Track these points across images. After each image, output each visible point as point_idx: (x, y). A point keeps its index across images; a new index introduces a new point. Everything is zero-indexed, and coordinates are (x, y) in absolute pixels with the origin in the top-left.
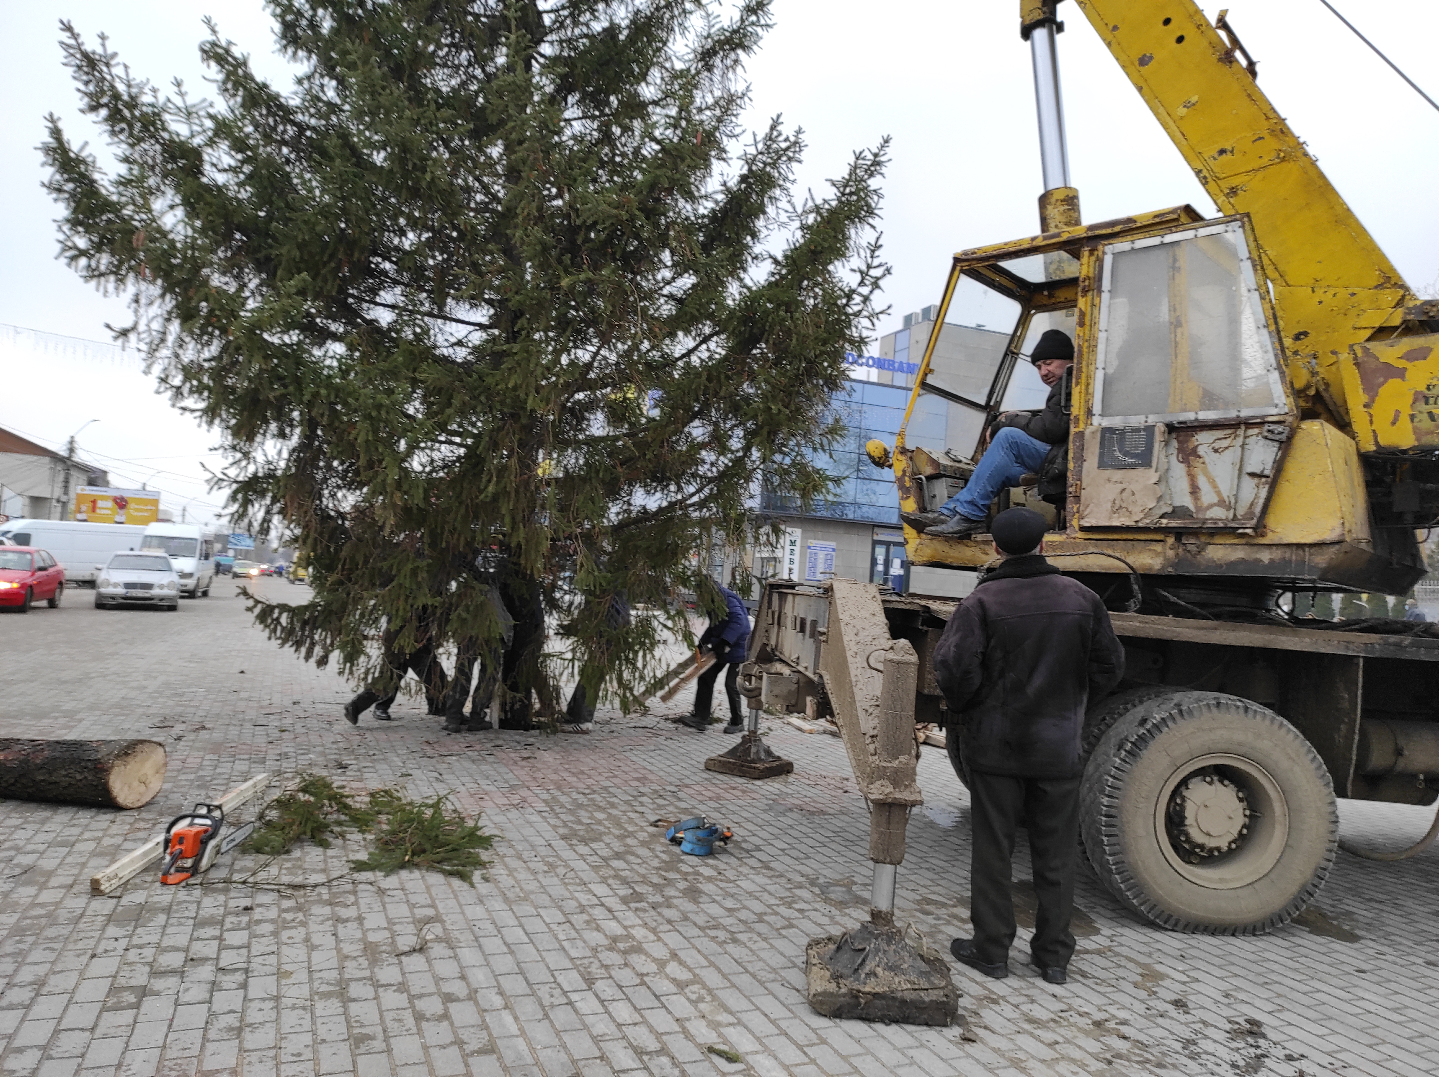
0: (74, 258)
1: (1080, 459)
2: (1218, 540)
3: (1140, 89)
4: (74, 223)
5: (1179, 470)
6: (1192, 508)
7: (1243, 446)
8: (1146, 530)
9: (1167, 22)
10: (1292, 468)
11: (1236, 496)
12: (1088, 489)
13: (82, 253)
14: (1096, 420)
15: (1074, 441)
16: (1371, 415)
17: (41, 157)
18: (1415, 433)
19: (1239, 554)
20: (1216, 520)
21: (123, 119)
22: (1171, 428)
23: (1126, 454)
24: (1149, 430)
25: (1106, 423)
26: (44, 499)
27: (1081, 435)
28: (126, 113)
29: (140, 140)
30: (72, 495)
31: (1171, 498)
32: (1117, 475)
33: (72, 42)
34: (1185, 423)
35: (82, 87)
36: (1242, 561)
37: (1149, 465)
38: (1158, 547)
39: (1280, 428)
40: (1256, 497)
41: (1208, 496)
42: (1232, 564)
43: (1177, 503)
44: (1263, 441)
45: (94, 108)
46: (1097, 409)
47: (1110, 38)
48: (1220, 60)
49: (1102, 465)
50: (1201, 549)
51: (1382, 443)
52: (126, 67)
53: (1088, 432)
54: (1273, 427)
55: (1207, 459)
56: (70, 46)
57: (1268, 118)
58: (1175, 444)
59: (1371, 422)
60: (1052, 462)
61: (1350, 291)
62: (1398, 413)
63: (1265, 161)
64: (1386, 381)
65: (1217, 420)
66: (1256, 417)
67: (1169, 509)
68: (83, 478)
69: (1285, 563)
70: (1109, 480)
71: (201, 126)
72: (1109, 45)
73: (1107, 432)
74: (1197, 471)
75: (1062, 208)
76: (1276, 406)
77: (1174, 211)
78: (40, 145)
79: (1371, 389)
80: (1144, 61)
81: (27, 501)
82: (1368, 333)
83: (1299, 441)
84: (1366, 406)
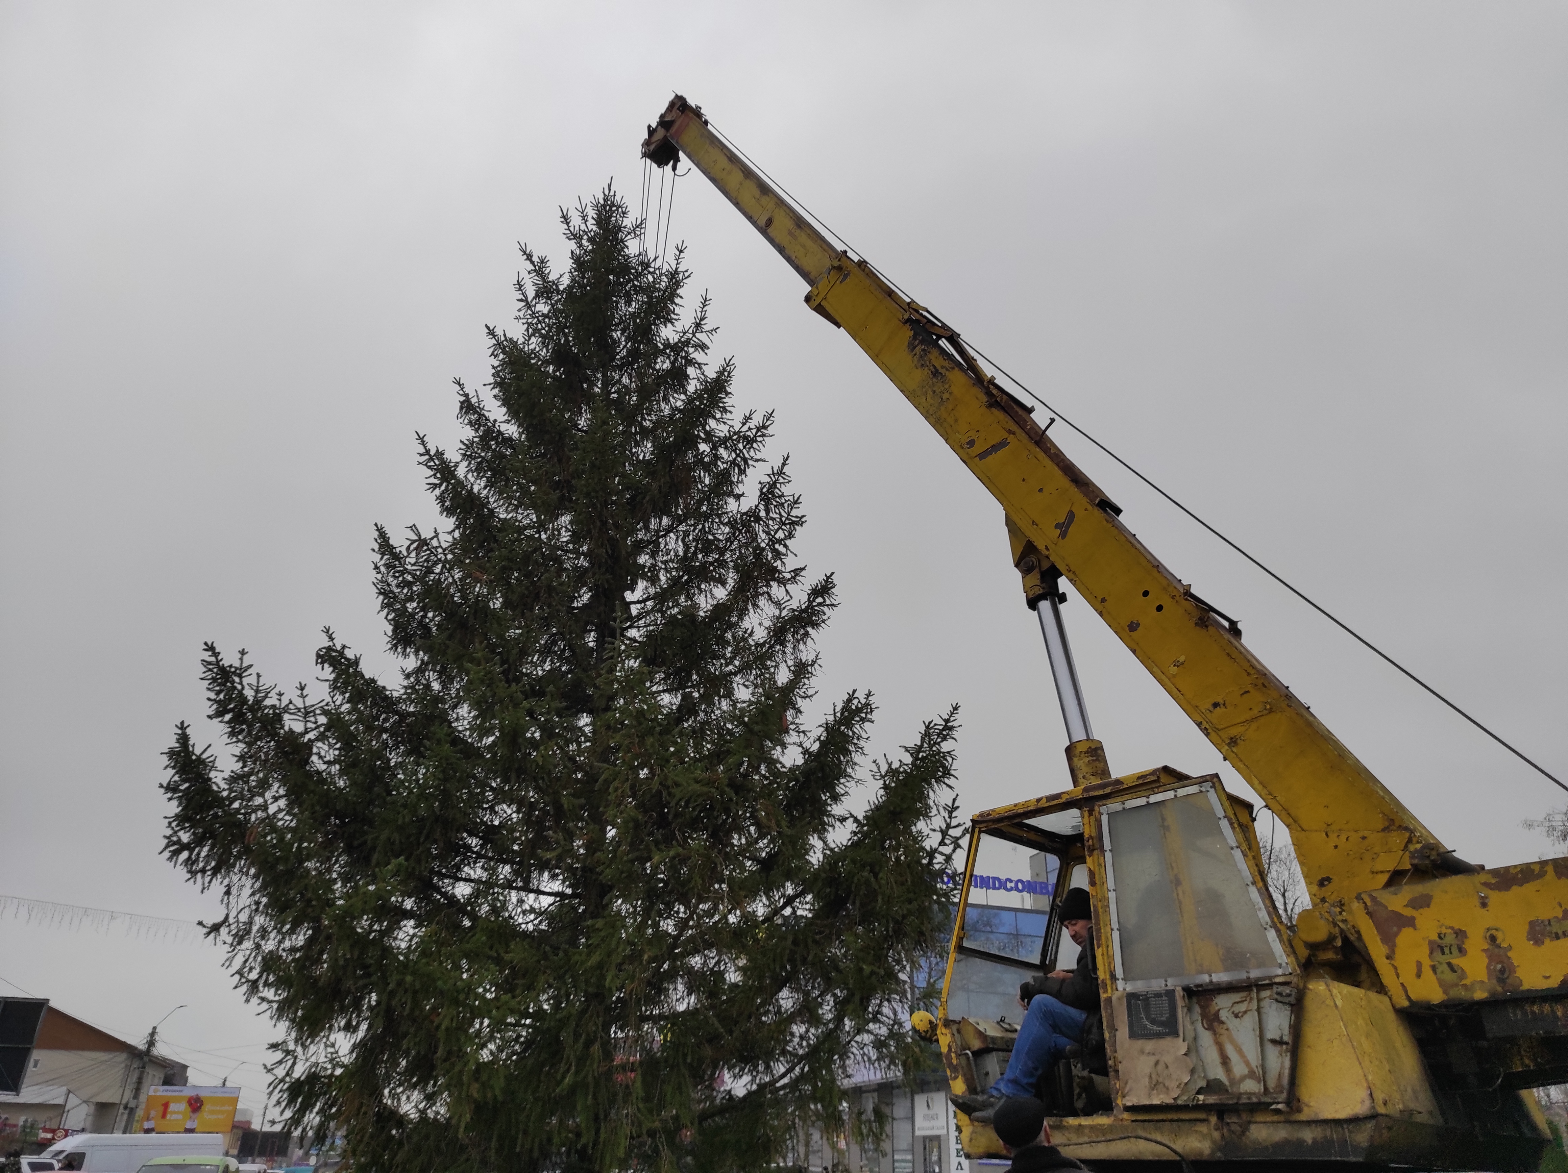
0: (176, 853)
1: (1113, 1029)
2: (1259, 1118)
3: (1134, 652)
4: (182, 819)
5: (1206, 1038)
6: (1227, 1083)
7: (1259, 1010)
8: (1185, 1108)
9: (1146, 594)
10: (1310, 1034)
11: (1263, 1066)
12: (1124, 1062)
13: (183, 847)
14: (1120, 985)
15: (1106, 1009)
16: (1395, 968)
17: (165, 761)
18: (1441, 985)
19: (1281, 1134)
20: (1250, 1095)
21: (245, 721)
22: (1190, 992)
23: (1153, 1022)
24: (1170, 994)
25: (1129, 988)
26: (112, 1105)
27: (1109, 1000)
28: (249, 716)
29: (258, 738)
30: (143, 1098)
31: (1204, 1071)
32: (1149, 1045)
33: (213, 659)
34: (1201, 986)
35: (213, 696)
36: (1286, 1142)
37: (1177, 1035)
38: (1203, 1128)
39: (1287, 990)
40: (1282, 1067)
41: (1239, 1069)
42: (1279, 1146)
43: (1211, 1076)
44: (1275, 1005)
45: (219, 714)
46: (1119, 973)
47: (1100, 609)
48: (1196, 624)
49: (1133, 1035)
50: (1245, 1128)
51: (1413, 997)
52: (258, 676)
53: (1114, 998)
54: (1280, 989)
55: (1231, 1026)
56: (209, 663)
57: (1249, 674)
58: (1197, 1009)
59: (1398, 976)
60: (1089, 1032)
61: (1361, 834)
62: (1419, 965)
63: (1255, 712)
64: (1399, 931)
65: (1231, 983)
66: (1264, 979)
67: (1203, 1084)
68: (160, 1075)
69: (1327, 1143)
70: (1142, 1052)
71: (316, 723)
72: (1101, 614)
73: (1132, 997)
74: (1224, 1039)
75: (1087, 760)
76: (1280, 966)
77: (1154, 772)
78: (167, 751)
79: (1389, 939)
80: (1133, 627)
81: (92, 1108)
82: (1385, 878)
83: (1310, 1003)
84: (1388, 957)
